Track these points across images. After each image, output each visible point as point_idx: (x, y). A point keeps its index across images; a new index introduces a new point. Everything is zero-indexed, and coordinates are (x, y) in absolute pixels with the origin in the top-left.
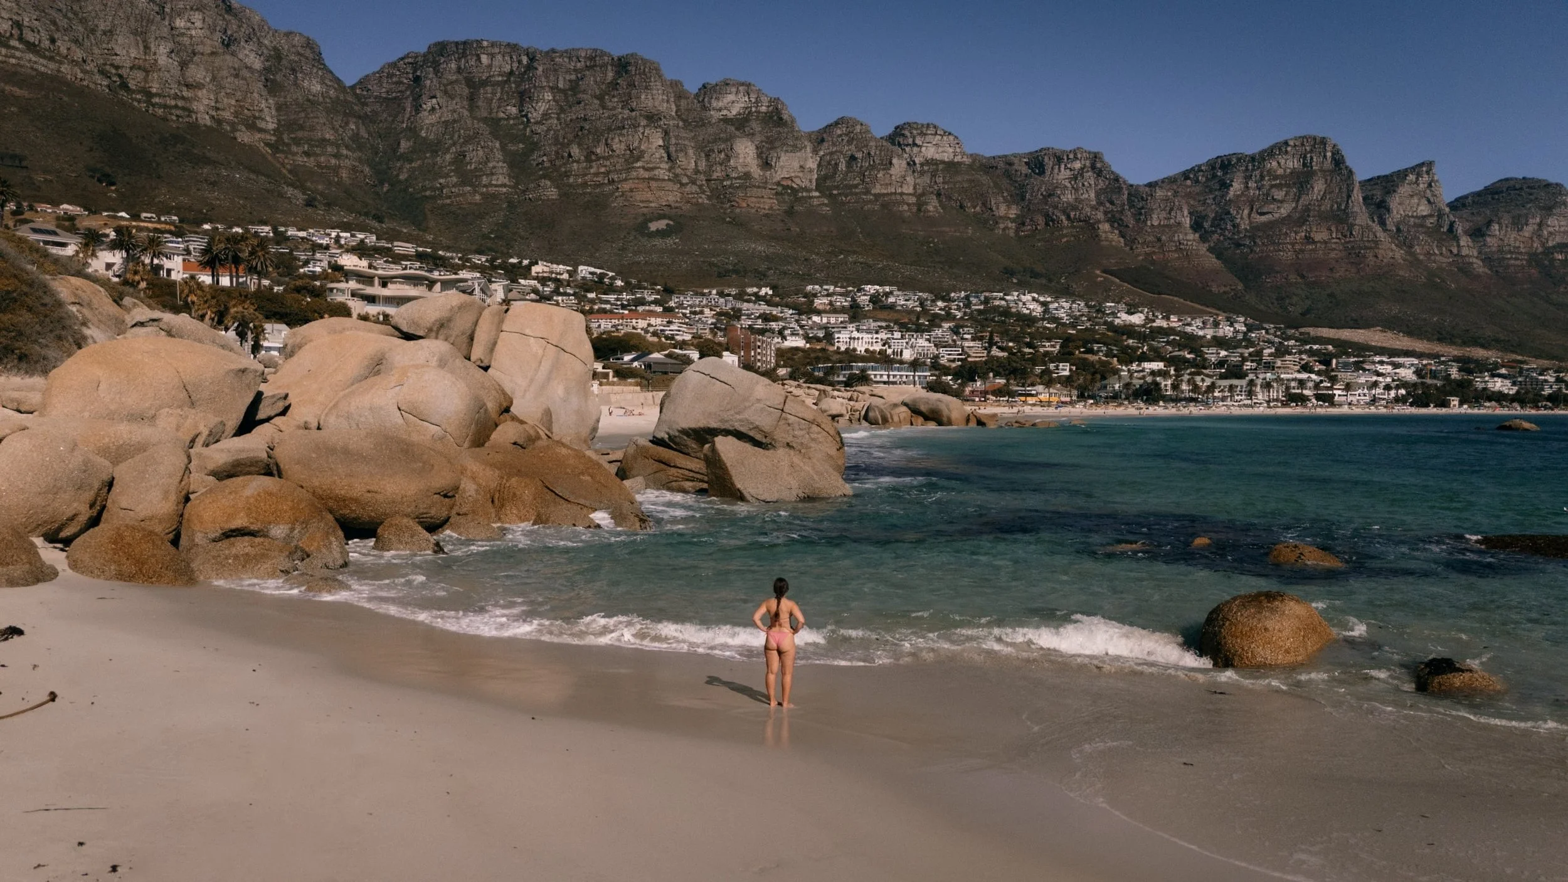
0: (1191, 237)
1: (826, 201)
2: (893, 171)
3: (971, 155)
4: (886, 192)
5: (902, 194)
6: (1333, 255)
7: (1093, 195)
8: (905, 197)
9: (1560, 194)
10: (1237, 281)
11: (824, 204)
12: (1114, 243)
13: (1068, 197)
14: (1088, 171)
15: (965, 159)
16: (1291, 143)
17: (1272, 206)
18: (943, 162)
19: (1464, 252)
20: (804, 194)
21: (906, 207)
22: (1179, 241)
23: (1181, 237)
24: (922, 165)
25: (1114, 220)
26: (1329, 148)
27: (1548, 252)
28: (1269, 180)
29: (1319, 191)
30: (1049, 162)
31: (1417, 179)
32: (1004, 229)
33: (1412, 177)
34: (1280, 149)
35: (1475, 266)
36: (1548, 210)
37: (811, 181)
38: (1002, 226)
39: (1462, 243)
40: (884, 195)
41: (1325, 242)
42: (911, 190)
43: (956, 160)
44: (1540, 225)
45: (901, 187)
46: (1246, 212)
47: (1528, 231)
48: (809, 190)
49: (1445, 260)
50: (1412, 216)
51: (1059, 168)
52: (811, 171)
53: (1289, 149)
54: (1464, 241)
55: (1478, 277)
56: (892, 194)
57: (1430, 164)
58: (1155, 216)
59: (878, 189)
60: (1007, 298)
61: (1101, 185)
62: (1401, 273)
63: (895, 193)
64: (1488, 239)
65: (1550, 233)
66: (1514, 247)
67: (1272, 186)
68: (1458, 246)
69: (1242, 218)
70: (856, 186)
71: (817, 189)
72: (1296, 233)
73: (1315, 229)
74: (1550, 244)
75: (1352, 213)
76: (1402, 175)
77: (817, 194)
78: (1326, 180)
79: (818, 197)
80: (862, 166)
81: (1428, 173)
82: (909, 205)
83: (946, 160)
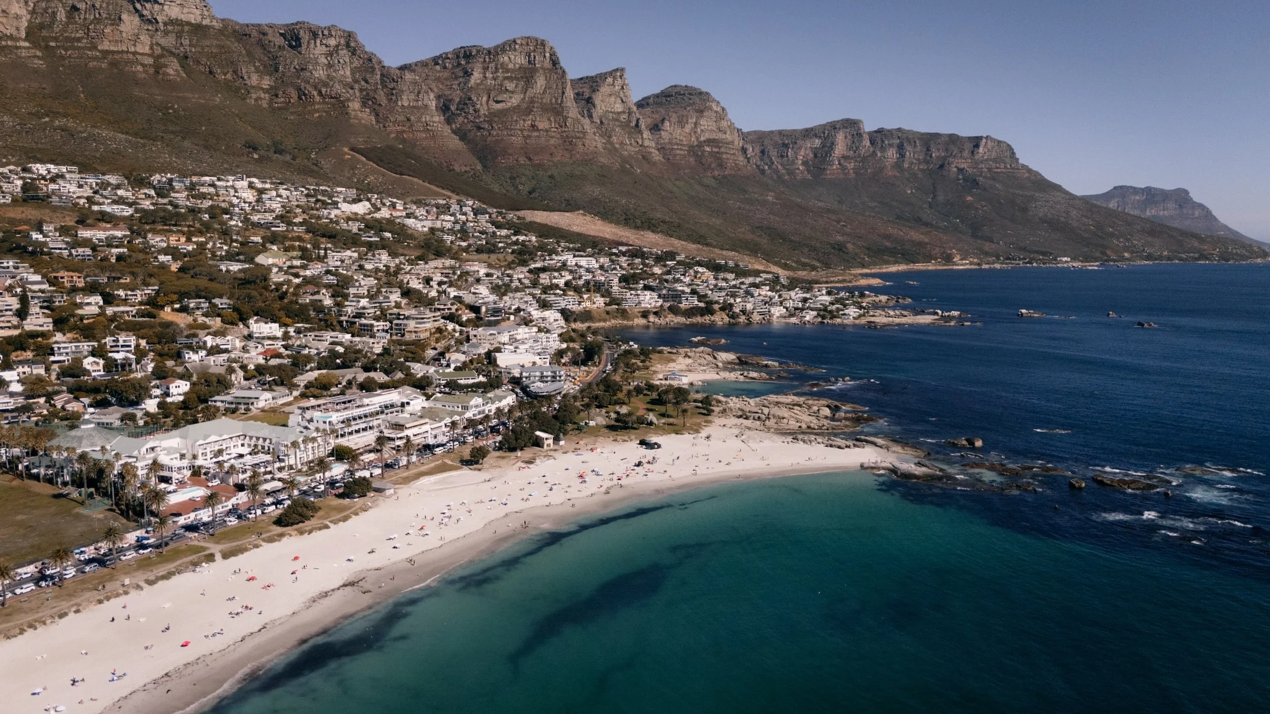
0: (436, 119)
1: (39, 53)
2: (122, 27)
3: (223, 20)
4: (115, 49)
5: (135, 53)
6: (552, 142)
7: (348, 73)
8: (139, 57)
9: (708, 101)
10: (477, 162)
11: (35, 56)
12: (363, 122)
13: (320, 73)
14: (342, 49)
15: (214, 23)
16: (518, 41)
17: (505, 96)
18: (189, 23)
19: (647, 143)
20: (10, 43)
21: (140, 68)
22: (426, 122)
23: (428, 119)
24: (165, 24)
25: (368, 100)
26: (547, 50)
27: (701, 145)
28: (503, 72)
29: (542, 86)
30: (305, 36)
31: (613, 81)
32: (256, 100)
33: (610, 80)
34: (510, 46)
35: (653, 155)
36: (701, 112)
37: (18, 29)
38: (254, 96)
39: (645, 136)
40: (113, 52)
41: (547, 131)
42: (147, 50)
43: (204, 23)
44: (696, 124)
45: (135, 45)
46: (485, 99)
47: (688, 128)
48: (18, 39)
49: (633, 149)
50: (611, 112)
51: (315, 43)
52: (18, 17)
53: (517, 47)
54: (646, 134)
55: (655, 163)
56: (123, 52)
57: (622, 70)
58: (404, 97)
59: (105, 46)
60: (218, 183)
61: (356, 63)
62: (602, 160)
63: (128, 52)
64: (663, 133)
65: (702, 131)
66: (680, 140)
67: (506, 78)
68: (642, 138)
69: (481, 104)
70: (79, 40)
71: (27, 39)
72: (524, 120)
73: (538, 119)
74: (702, 139)
75: (566, 107)
76: (603, 77)
77: (27, 44)
78: (546, 77)
79: (29, 48)
80: (85, 19)
81: (621, 77)
82: (143, 65)
83: (193, 22)
